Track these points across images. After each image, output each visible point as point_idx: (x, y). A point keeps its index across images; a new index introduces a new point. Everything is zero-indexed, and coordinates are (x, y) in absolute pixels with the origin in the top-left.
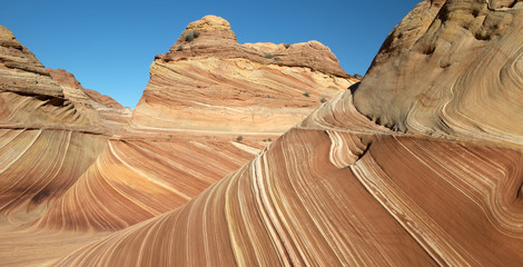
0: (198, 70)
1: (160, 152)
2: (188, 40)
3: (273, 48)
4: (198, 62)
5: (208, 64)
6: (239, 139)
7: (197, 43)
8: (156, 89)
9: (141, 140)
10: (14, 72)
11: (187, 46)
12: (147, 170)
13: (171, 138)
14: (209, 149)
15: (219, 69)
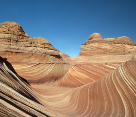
0: (93, 47)
1: (85, 68)
2: (90, 39)
3: (112, 39)
4: (93, 45)
5: (96, 45)
6: (106, 64)
7: (92, 40)
8: (83, 52)
9: (80, 65)
10: (49, 50)
11: (90, 41)
12: (82, 72)
13: (88, 64)
14: (98, 67)
15: (99, 46)
